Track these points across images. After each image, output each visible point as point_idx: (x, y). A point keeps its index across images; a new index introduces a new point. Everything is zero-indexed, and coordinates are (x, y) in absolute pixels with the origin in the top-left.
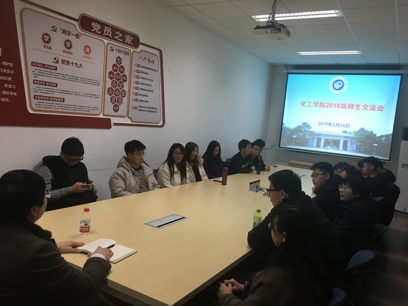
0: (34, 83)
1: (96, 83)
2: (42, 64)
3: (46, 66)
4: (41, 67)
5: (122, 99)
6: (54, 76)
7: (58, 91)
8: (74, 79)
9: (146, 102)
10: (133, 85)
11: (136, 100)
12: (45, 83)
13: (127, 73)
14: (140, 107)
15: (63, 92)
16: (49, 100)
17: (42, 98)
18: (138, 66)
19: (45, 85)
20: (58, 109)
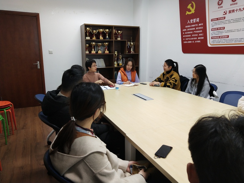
0: (212, 30)
3: (219, 19)
4: (216, 20)
6: (223, 23)
7: (225, 32)
8: (237, 20)
12: (218, 29)
15: (228, 31)
16: (219, 38)
17: (215, 38)
20: (224, 42)
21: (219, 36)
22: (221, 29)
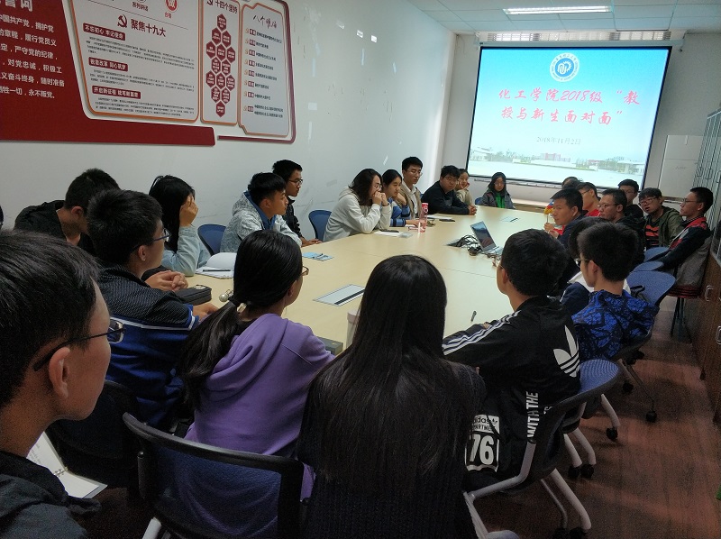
0: (90, 63)
1: (187, 64)
2: (100, 28)
3: (107, 32)
4: (100, 34)
5: (228, 93)
6: (122, 52)
7: (129, 79)
8: (153, 56)
9: (266, 97)
10: (246, 67)
11: (250, 95)
12: (109, 64)
13: (234, 45)
14: (257, 107)
15: (137, 80)
16: (117, 95)
17: (105, 91)
18: (252, 32)
19: (108, 67)
20: (132, 111)
21: (117, 90)
22: (118, 69)
